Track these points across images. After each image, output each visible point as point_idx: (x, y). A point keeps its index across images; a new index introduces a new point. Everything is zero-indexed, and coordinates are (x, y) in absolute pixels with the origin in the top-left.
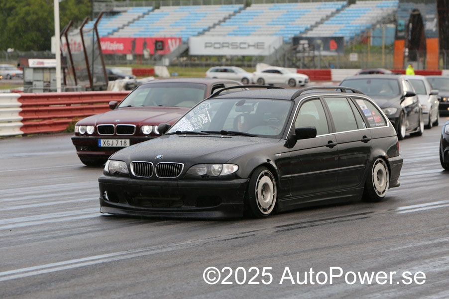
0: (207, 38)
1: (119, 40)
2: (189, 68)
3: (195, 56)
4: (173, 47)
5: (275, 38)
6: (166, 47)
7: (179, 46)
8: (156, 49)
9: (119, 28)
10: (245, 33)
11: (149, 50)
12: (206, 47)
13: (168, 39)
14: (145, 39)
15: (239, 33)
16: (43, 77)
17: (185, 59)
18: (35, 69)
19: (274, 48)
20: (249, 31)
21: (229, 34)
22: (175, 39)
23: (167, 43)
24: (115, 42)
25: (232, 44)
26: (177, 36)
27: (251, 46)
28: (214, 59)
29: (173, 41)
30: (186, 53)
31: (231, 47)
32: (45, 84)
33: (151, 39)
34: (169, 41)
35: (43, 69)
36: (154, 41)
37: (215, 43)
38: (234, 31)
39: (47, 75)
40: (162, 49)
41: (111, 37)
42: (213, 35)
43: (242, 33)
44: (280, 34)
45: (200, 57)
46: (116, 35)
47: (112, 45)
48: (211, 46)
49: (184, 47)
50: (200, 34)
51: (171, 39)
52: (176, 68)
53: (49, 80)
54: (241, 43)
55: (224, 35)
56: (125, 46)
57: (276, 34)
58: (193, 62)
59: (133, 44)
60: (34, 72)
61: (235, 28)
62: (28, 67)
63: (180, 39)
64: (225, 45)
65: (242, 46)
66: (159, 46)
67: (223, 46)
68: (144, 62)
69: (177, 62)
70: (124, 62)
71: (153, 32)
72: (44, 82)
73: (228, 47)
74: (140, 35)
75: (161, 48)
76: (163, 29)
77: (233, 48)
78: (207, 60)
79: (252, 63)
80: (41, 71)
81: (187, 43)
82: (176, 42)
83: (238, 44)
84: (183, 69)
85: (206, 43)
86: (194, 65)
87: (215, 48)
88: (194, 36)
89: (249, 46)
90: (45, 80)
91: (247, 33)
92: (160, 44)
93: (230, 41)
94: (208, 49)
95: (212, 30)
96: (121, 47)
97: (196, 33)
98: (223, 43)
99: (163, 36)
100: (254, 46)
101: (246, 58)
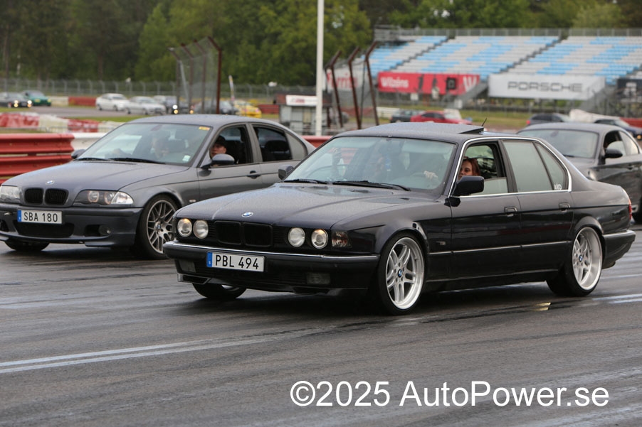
0: (511, 76)
1: (404, 76)
2: (488, 113)
3: (495, 98)
4: (469, 86)
5: (595, 79)
6: (460, 87)
7: (477, 85)
8: (448, 89)
9: (404, 61)
10: (558, 71)
11: (438, 89)
12: (509, 87)
13: (462, 76)
14: (435, 75)
15: (551, 71)
16: (303, 118)
17: (483, 101)
18: (294, 108)
19: (593, 91)
20: (563, 69)
21: (539, 73)
22: (472, 76)
23: (462, 81)
24: (398, 78)
25: (542, 85)
26: (474, 73)
27: (566, 87)
28: (519, 102)
29: (470, 79)
30: (484, 93)
31: (540, 88)
32: (305, 125)
33: (442, 76)
34: (465, 79)
35: (304, 108)
36: (445, 79)
37: (521, 83)
38: (545, 69)
39: (307, 116)
40: (454, 89)
41: (394, 71)
42: (518, 73)
43: (554, 71)
44: (601, 75)
45: (502, 99)
46: (400, 70)
47: (395, 81)
48: (515, 87)
49: (482, 87)
50: (503, 71)
51: (467, 76)
52: (471, 112)
53: (309, 121)
54: (553, 84)
55: (533, 74)
56: (410, 83)
57: (597, 74)
58: (492, 105)
59: (419, 81)
60: (293, 111)
61: (547, 65)
62: (285, 105)
63: (478, 77)
64: (532, 85)
65: (555, 87)
66: (451, 84)
67: (531, 87)
68: (433, 103)
69: (473, 104)
70: (408, 102)
71: (445, 67)
72: (304, 123)
73: (537, 88)
74: (429, 70)
75: (453, 86)
76: (458, 63)
77: (542, 90)
78: (510, 104)
79: (565, 109)
80: (300, 110)
81: (486, 82)
82: (472, 80)
83: (549, 85)
84: (480, 113)
85: (510, 83)
86: (494, 110)
87: (520, 89)
88: (495, 73)
89: (563, 87)
90: (305, 121)
91: (562, 71)
92: (452, 81)
93: (539, 82)
94: (511, 90)
95: (518, 66)
96: (405, 84)
97: (498, 70)
98: (531, 83)
99: (456, 73)
100: (569, 88)
101: (559, 103)
